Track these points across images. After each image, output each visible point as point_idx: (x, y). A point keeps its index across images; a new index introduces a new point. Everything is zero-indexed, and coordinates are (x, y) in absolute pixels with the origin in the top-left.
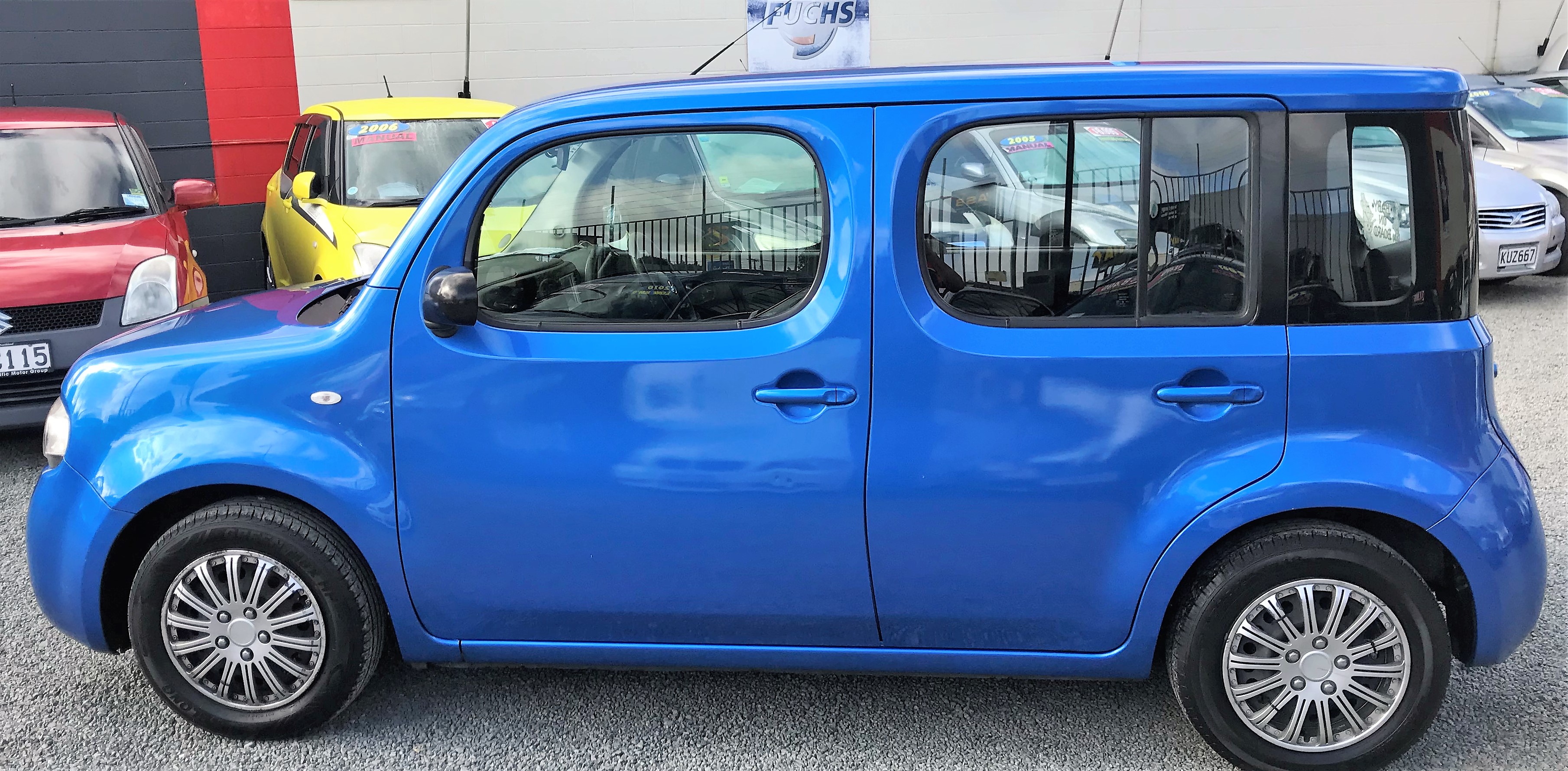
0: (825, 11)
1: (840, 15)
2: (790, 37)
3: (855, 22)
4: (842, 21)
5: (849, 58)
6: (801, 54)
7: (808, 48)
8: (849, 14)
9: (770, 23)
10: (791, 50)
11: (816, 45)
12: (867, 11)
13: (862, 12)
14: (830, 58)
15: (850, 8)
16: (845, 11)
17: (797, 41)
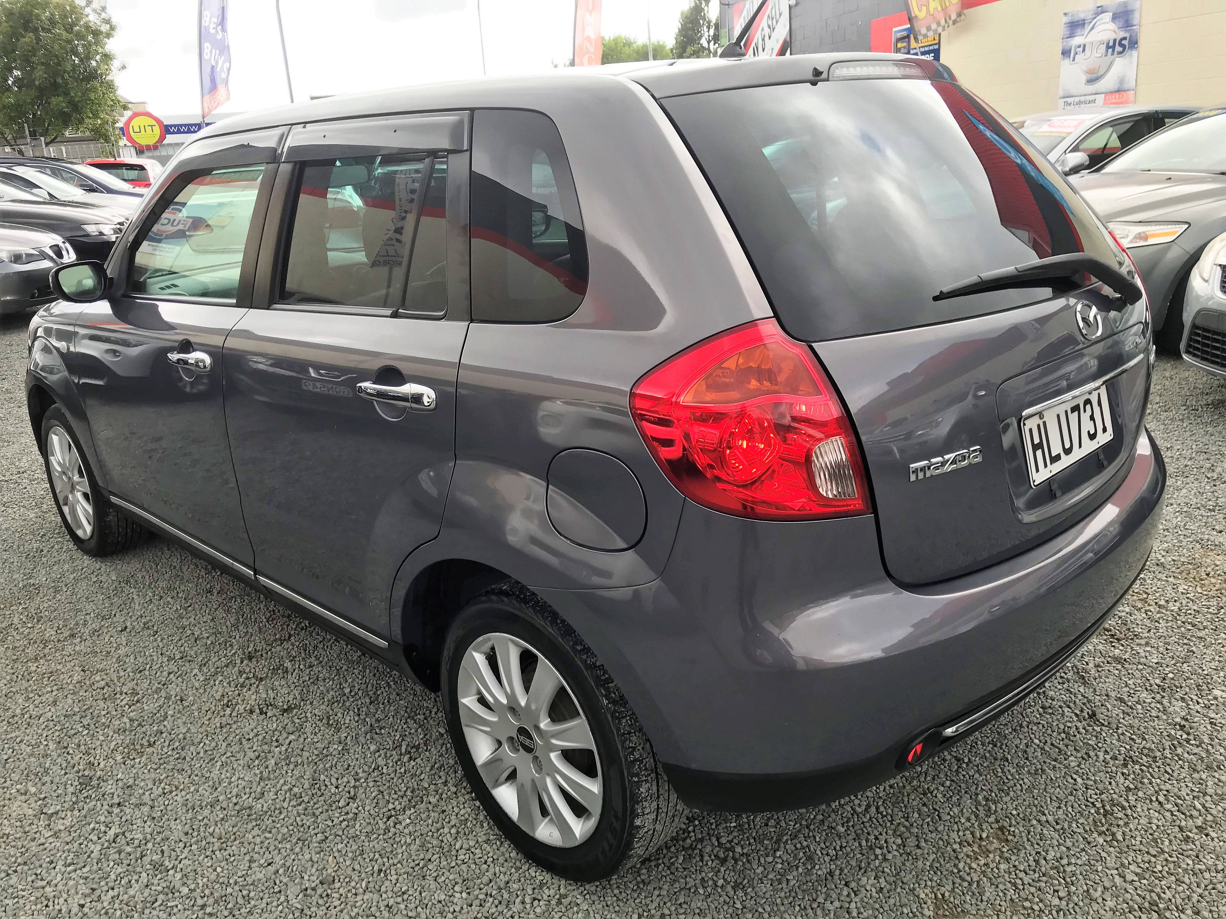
0: (1108, 47)
1: (1118, 49)
2: (1085, 68)
3: (1128, 53)
4: (1120, 53)
5: (1122, 81)
6: (1090, 81)
7: (1095, 75)
8: (1124, 46)
9: (1074, 60)
10: (1084, 78)
11: (1101, 73)
12: (1137, 43)
13: (1134, 43)
14: (1108, 82)
15: (1125, 42)
16: (1121, 45)
17: (1089, 72)
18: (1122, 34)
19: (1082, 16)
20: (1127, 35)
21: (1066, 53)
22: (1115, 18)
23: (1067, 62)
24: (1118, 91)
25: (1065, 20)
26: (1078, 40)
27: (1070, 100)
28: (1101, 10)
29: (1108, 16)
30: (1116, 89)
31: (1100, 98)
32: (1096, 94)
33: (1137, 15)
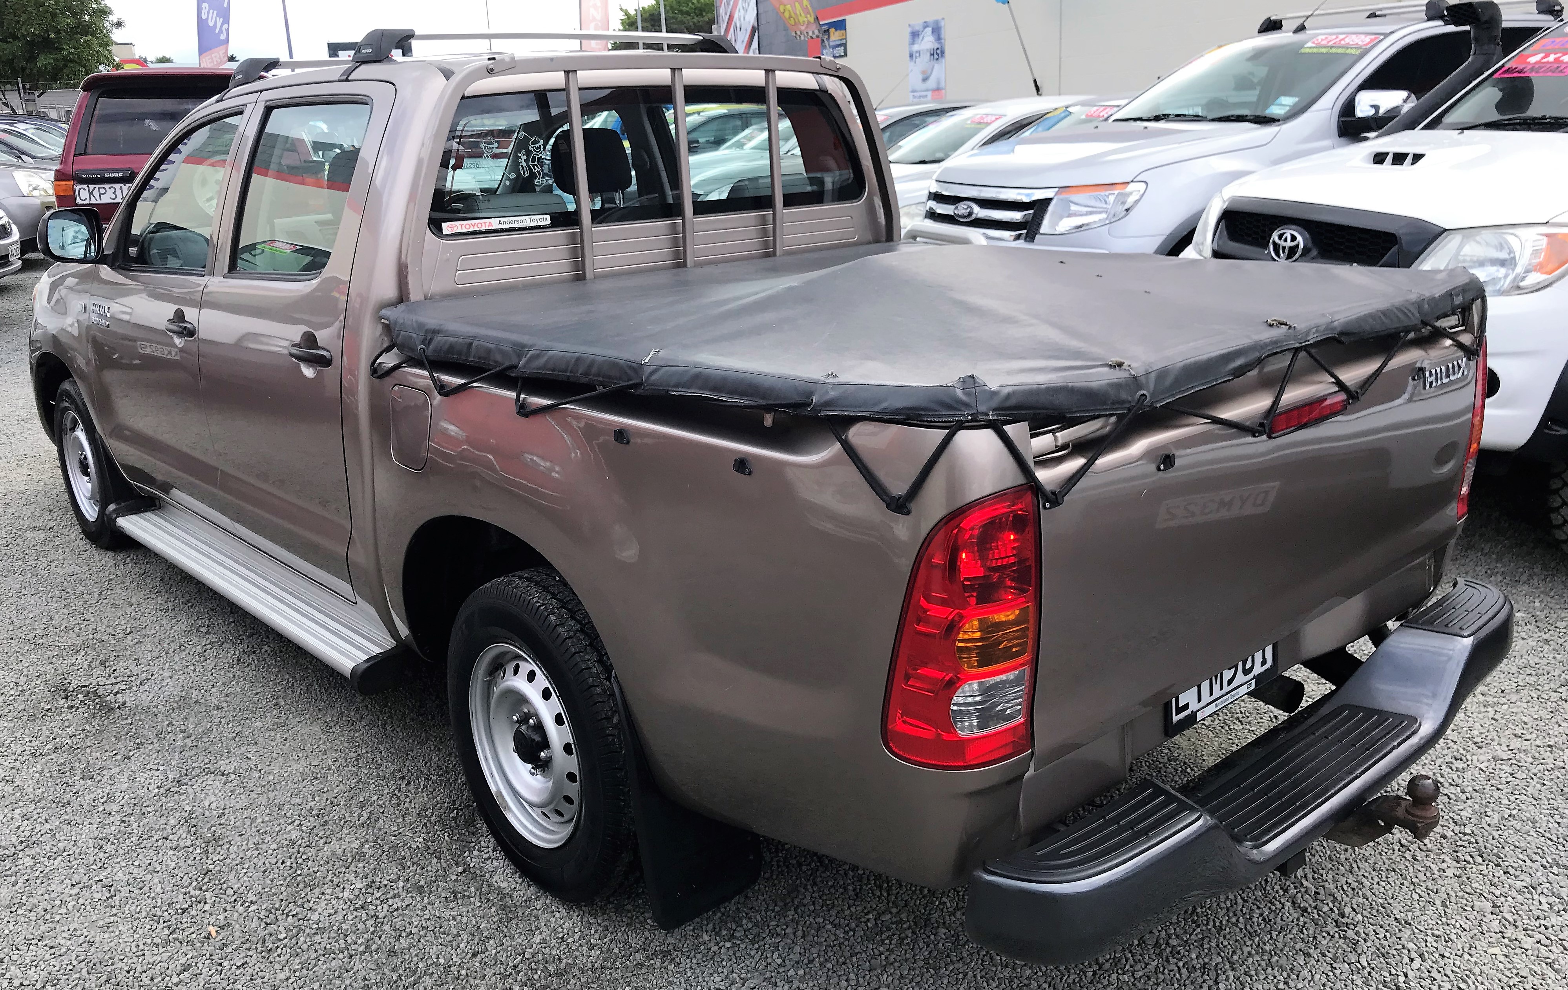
0: (932, 55)
1: (936, 56)
2: (920, 70)
3: (940, 60)
4: (937, 59)
5: (938, 83)
6: (925, 80)
7: (925, 76)
9: (915, 62)
10: (920, 77)
11: (929, 74)
13: (943, 52)
14: (931, 83)
15: (939, 52)
16: (937, 54)
17: (923, 72)
18: (937, 45)
19: (917, 28)
20: (939, 46)
21: (911, 56)
22: (933, 32)
23: (912, 63)
24: (938, 89)
25: (909, 30)
26: (916, 47)
27: (915, 94)
28: (926, 25)
29: (929, 30)
31: (929, 94)
32: (927, 90)
33: (942, 32)
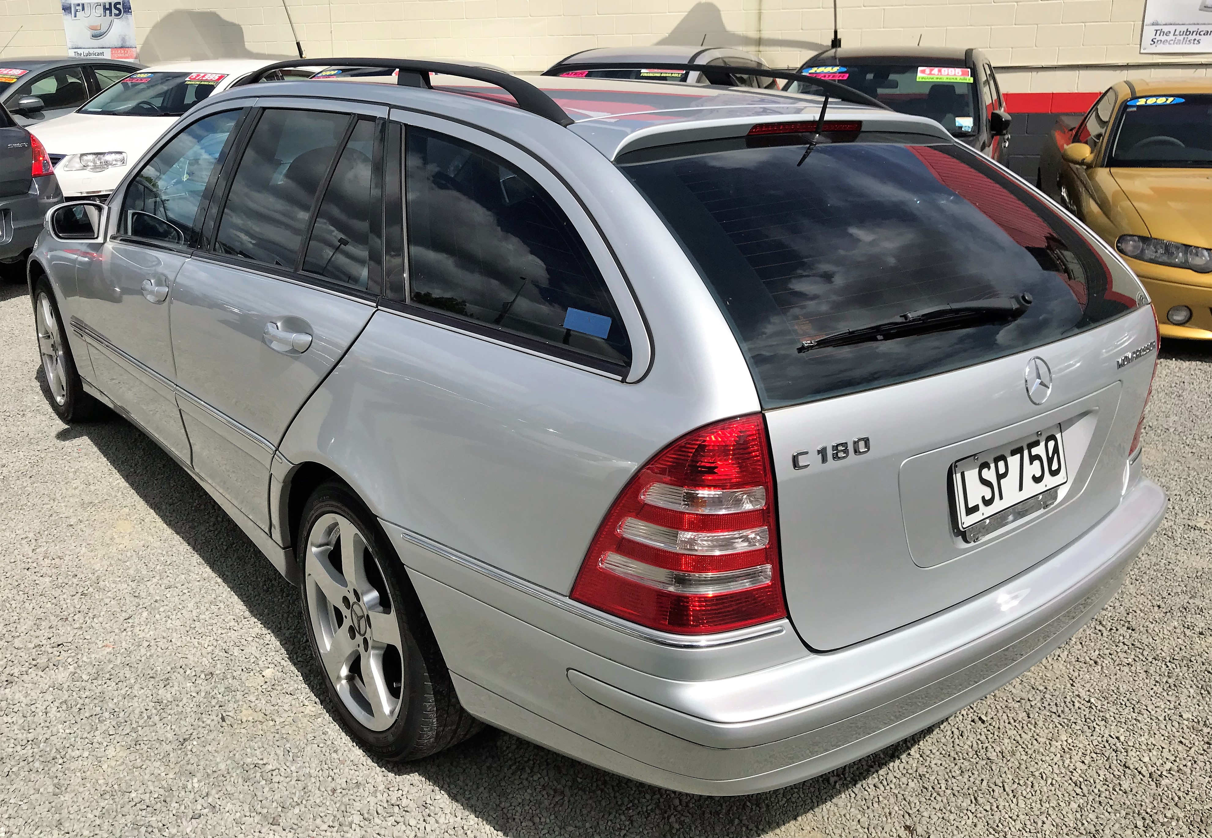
30: (120, 46)
